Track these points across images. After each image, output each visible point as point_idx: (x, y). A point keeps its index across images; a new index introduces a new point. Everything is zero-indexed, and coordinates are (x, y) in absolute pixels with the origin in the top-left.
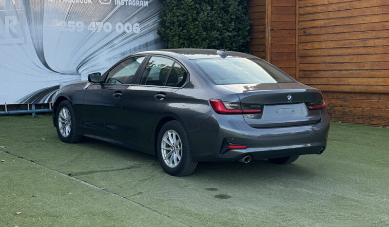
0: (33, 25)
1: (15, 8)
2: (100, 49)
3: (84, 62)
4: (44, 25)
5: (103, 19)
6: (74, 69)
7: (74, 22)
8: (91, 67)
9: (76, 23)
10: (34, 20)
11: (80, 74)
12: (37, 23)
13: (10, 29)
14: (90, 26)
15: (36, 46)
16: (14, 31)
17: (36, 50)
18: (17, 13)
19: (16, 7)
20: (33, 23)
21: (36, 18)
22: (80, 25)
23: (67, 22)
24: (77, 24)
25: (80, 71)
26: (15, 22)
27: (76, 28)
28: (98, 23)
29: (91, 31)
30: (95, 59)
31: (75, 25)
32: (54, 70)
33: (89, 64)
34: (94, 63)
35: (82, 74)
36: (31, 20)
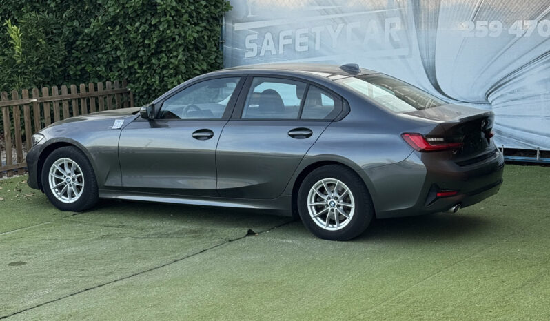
0: (423, 29)
1: (400, 7)
2: (528, 64)
3: (498, 85)
4: (438, 29)
5: (538, 15)
6: (481, 94)
7: (486, 23)
8: (510, 93)
9: (489, 23)
10: (425, 23)
11: (490, 104)
12: (428, 25)
13: (390, 36)
14: (513, 27)
15: (425, 60)
16: (396, 39)
17: (424, 65)
18: (402, 15)
19: (401, 5)
20: (423, 27)
21: (428, 18)
22: (496, 27)
23: (475, 23)
24: (491, 26)
25: (490, 99)
26: (398, 27)
27: (489, 32)
28: (527, 23)
29: (515, 35)
30: (518, 81)
31: (487, 26)
32: (449, 95)
33: (506, 88)
34: (515, 87)
35: (493, 104)
36: (421, 22)
